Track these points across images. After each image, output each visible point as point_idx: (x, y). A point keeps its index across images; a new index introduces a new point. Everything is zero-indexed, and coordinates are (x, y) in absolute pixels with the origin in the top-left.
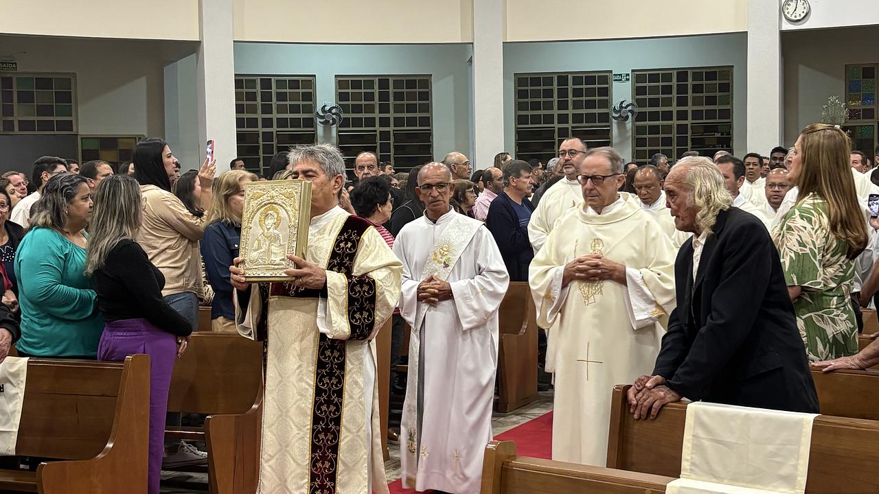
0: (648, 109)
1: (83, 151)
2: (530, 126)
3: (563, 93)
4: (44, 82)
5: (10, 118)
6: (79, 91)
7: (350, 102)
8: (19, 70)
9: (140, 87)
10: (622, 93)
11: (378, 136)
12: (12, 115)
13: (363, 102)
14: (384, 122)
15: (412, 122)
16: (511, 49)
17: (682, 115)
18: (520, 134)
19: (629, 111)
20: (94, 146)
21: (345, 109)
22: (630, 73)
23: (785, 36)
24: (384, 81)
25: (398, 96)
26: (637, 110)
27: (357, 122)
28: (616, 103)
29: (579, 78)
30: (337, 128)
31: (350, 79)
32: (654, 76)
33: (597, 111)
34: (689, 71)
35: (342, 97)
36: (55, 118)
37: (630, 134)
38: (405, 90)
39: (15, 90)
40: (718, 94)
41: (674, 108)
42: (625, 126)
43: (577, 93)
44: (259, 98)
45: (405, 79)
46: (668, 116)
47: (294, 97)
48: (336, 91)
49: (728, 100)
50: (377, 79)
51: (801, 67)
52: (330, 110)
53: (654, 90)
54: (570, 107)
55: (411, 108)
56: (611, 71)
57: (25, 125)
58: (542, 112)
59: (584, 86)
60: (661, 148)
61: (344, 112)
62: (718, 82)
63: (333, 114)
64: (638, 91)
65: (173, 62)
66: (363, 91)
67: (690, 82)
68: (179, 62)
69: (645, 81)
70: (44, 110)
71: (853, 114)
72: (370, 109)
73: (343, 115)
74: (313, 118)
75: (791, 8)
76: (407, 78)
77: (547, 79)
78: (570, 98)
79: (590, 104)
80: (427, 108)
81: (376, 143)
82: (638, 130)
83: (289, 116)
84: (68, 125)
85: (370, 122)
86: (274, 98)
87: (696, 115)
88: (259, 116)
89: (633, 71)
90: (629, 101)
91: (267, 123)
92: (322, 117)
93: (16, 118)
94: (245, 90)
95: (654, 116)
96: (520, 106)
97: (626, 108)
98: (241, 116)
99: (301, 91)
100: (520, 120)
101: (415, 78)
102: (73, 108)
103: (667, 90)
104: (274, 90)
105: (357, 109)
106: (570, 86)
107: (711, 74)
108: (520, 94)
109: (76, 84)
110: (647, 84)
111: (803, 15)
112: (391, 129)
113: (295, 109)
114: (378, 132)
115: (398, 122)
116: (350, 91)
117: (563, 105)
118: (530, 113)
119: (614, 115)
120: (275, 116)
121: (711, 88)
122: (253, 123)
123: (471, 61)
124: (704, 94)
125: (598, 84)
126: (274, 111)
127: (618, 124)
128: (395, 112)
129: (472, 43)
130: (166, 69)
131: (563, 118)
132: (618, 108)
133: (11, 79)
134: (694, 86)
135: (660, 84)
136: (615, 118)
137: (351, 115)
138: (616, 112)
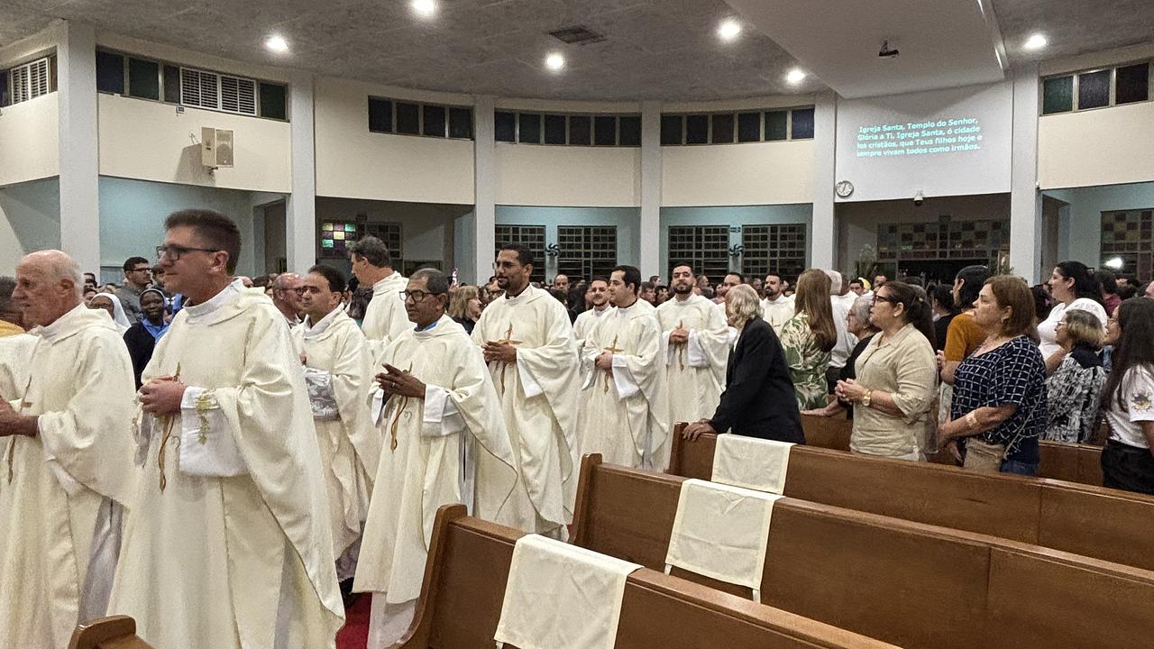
0: (752, 250)
3: (699, 239)
7: (567, 242)
8: (369, 220)
9: (440, 232)
10: (735, 240)
11: (583, 263)
13: (574, 243)
14: (586, 255)
15: (604, 255)
16: (664, 211)
17: (773, 254)
19: (740, 251)
21: (563, 246)
23: (837, 205)
24: (587, 230)
25: (596, 239)
26: (745, 250)
27: (570, 255)
28: (731, 245)
29: (708, 230)
30: (558, 258)
31: (567, 228)
32: (756, 229)
33: (720, 250)
34: (779, 227)
35: (561, 239)
37: (740, 265)
38: (600, 235)
40: (796, 241)
41: (768, 249)
42: (737, 260)
43: (708, 238)
45: (600, 228)
46: (764, 254)
47: (532, 239)
48: (558, 235)
49: (803, 245)
50: (583, 228)
52: (554, 247)
53: (756, 238)
54: (703, 247)
55: (604, 246)
56: (729, 226)
58: (686, 250)
59: (712, 235)
61: (563, 248)
62: (796, 234)
63: (556, 249)
64: (746, 238)
66: (574, 235)
67: (779, 233)
68: (462, 217)
69: (750, 232)
71: (882, 255)
72: (579, 246)
73: (562, 250)
74: (543, 252)
75: (841, 189)
76: (602, 228)
77: (689, 230)
78: (704, 242)
79: (716, 246)
80: (614, 247)
82: (746, 263)
85: (579, 255)
87: (783, 254)
89: (742, 226)
90: (740, 244)
92: (549, 251)
94: (501, 234)
95: (756, 254)
96: (671, 246)
97: (738, 248)
99: (536, 235)
101: (606, 228)
102: (401, 243)
103: (765, 238)
104: (520, 234)
105: (570, 246)
106: (703, 235)
107: (792, 228)
108: (672, 239)
109: (402, 229)
110: (752, 234)
111: (848, 193)
112: (591, 259)
114: (582, 261)
115: (596, 255)
116: (567, 235)
117: (699, 246)
118: (677, 250)
119: (731, 253)
121: (792, 237)
123: (639, 218)
124: (788, 241)
125: (721, 233)
127: (733, 259)
128: (594, 248)
129: (641, 207)
130: (456, 221)
131: (698, 254)
132: (733, 249)
133: (363, 225)
134: (781, 236)
135: (760, 234)
136: (731, 255)
137: (567, 250)
138: (732, 251)
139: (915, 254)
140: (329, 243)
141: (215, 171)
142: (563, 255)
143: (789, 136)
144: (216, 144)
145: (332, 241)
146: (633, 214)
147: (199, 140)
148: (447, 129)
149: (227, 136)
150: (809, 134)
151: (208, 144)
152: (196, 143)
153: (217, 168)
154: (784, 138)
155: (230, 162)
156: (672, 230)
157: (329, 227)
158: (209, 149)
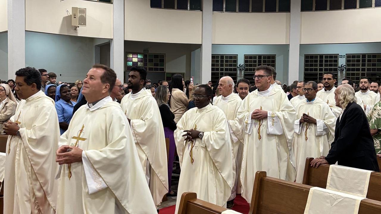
0: (351, 67)
1: (167, 77)
2: (309, 72)
3: (321, 61)
4: (156, 56)
5: (146, 67)
6: (166, 59)
7: (248, 63)
8: (149, 52)
9: (184, 58)
10: (342, 62)
13: (253, 63)
16: (302, 47)
17: (363, 70)
18: (305, 75)
19: (344, 68)
21: (247, 65)
24: (260, 57)
25: (264, 61)
26: (347, 67)
27: (250, 70)
28: (340, 65)
29: (327, 56)
30: (244, 71)
31: (249, 56)
32: (354, 56)
33: (333, 67)
34: (366, 55)
35: (246, 61)
36: (159, 67)
37: (344, 75)
38: (267, 60)
39: (148, 58)
40: (377, 62)
41: (361, 67)
42: (343, 73)
43: (326, 61)
44: (220, 62)
46: (358, 70)
47: (231, 61)
48: (244, 60)
50: (258, 56)
52: (242, 66)
53: (353, 61)
54: (324, 66)
56: (338, 54)
58: (314, 67)
59: (329, 59)
61: (247, 67)
62: (377, 59)
63: (243, 67)
64: (348, 61)
65: (194, 50)
66: (253, 60)
67: (367, 58)
68: (196, 50)
70: (156, 65)
74: (236, 68)
76: (268, 56)
77: (316, 56)
78: (324, 63)
79: (331, 65)
80: (274, 65)
82: (347, 74)
83: (229, 67)
84: (163, 69)
86: (224, 62)
87: (369, 70)
88: (220, 67)
89: (346, 54)
90: (344, 64)
91: (222, 70)
92: (239, 68)
94: (214, 59)
95: (353, 70)
96: (306, 65)
98: (214, 67)
99: (233, 59)
100: (306, 70)
101: (270, 56)
102: (164, 64)
103: (358, 61)
104: (224, 59)
105: (251, 65)
106: (324, 59)
107: (374, 56)
108: (306, 61)
109: (165, 57)
110: (351, 59)
113: (231, 65)
116: (249, 60)
117: (321, 65)
118: (309, 68)
121: (374, 61)
122: (217, 69)
124: (372, 63)
125: (334, 58)
126: (224, 66)
127: (340, 72)
129: (289, 45)
130: (192, 52)
131: (321, 70)
133: (147, 55)
134: (368, 60)
135: (356, 59)
136: (339, 70)
137: (249, 68)
138: (340, 68)
140: (130, 64)
141: (78, 28)
142: (246, 70)
143: (373, 5)
144: (79, 15)
145: (132, 63)
146: (285, 48)
147: (71, 13)
148: (189, 5)
149: (83, 11)
151: (75, 15)
152: (69, 15)
153: (78, 27)
154: (371, 6)
155: (85, 24)
156: (307, 57)
157: (131, 56)
158: (75, 17)
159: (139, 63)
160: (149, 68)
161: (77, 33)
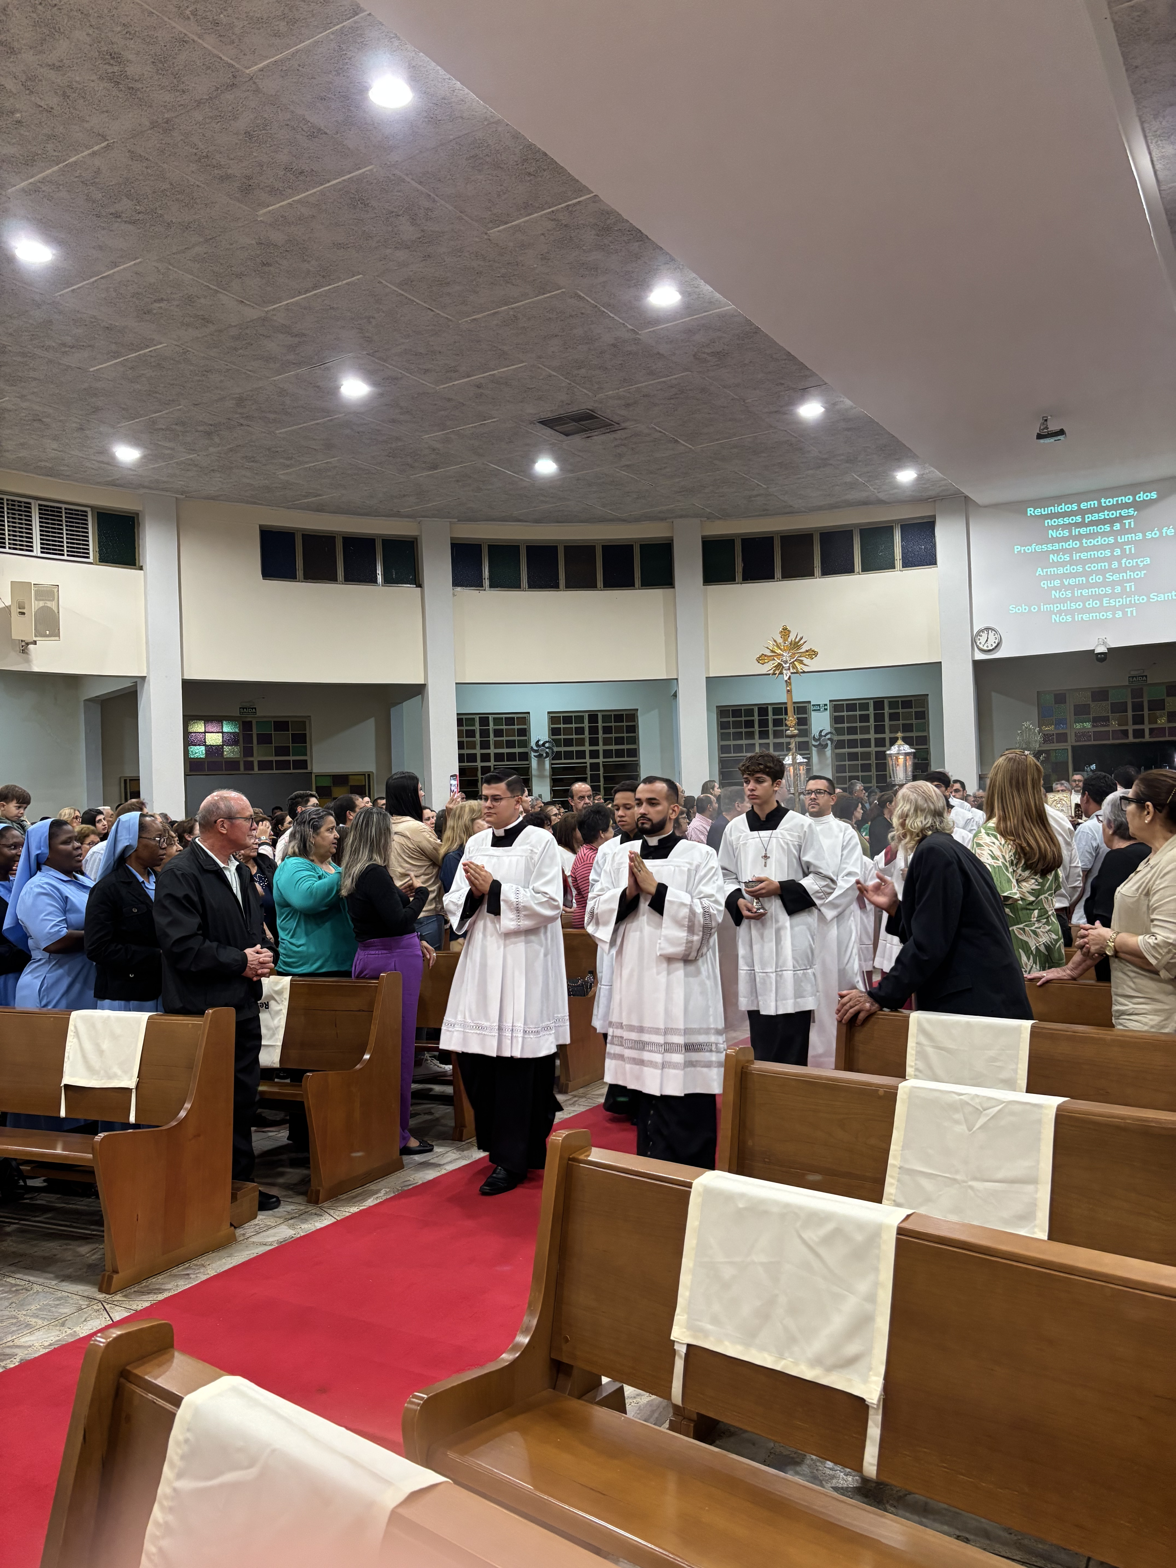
0: (847, 737)
2: (732, 755)
3: (763, 723)
4: (281, 725)
5: (250, 759)
6: (314, 732)
7: (562, 737)
8: (258, 714)
9: (369, 727)
10: (820, 723)
11: (588, 767)
12: (252, 756)
13: (574, 736)
14: (594, 754)
15: (619, 753)
16: (712, 683)
17: (880, 743)
18: (723, 763)
19: (829, 739)
20: (326, 783)
21: (557, 743)
22: (828, 703)
23: (978, 665)
24: (593, 716)
25: (607, 730)
26: (836, 738)
27: (568, 755)
28: (815, 732)
29: (777, 709)
30: (550, 760)
31: (562, 715)
32: (851, 705)
34: (886, 700)
35: (554, 732)
36: (291, 758)
37: (830, 759)
38: (613, 724)
39: (254, 732)
40: (914, 722)
41: (874, 736)
42: (824, 753)
43: (776, 723)
44: (478, 735)
45: (613, 713)
46: (867, 743)
47: (510, 733)
48: (549, 726)
49: (925, 727)
50: (587, 714)
51: (994, 694)
52: (543, 744)
53: (851, 719)
54: (770, 736)
55: (620, 741)
56: (809, 702)
57: (263, 765)
58: (744, 742)
59: (784, 717)
60: (860, 774)
61: (557, 746)
62: (913, 710)
63: (547, 748)
64: (836, 720)
65: (400, 703)
66: (574, 726)
67: (887, 711)
68: (404, 703)
69: (843, 710)
70: (282, 751)
71: (1047, 738)
72: (581, 742)
73: (556, 749)
74: (527, 753)
75: (983, 639)
76: (615, 713)
77: (748, 710)
78: (770, 728)
80: (634, 740)
81: (586, 774)
82: (838, 757)
83: (505, 751)
84: (303, 764)
85: (581, 755)
86: (492, 735)
88: (478, 751)
89: (830, 701)
90: (827, 728)
91: (485, 758)
92: (536, 751)
93: (255, 759)
94: (465, 728)
95: (853, 743)
96: (722, 736)
97: (825, 736)
98: (463, 752)
99: (516, 727)
100: (723, 749)
101: (621, 713)
102: (308, 747)
103: (865, 718)
104: (491, 726)
105: (569, 742)
106: (771, 717)
107: (906, 702)
108: (722, 726)
109: (310, 726)
110: (845, 713)
111: (994, 645)
112: (601, 760)
113: (510, 744)
114: (588, 765)
115: (607, 754)
116: (562, 726)
117: (764, 735)
118: (732, 743)
119: (814, 743)
120: (492, 751)
121: (907, 716)
122: (472, 758)
123: (675, 695)
124: (902, 722)
125: (798, 714)
126: (492, 746)
127: (819, 751)
128: (604, 744)
129: (677, 679)
130: (393, 710)
132: (817, 737)
133: (251, 722)
134: (891, 715)
135: (858, 713)
136: (815, 746)
137: (563, 749)
138: (815, 740)
139: (1098, 735)
140: (199, 752)
141: (31, 647)
142: (557, 756)
143: (898, 563)
144: (35, 605)
145: (203, 748)
148: (379, 571)
149: (49, 593)
150: (929, 559)
151: (21, 606)
153: (35, 643)
154: (890, 565)
155: (55, 633)
156: (724, 712)
157: (199, 727)
158: (23, 614)
159: (226, 748)
160: (259, 761)
161: (28, 661)
